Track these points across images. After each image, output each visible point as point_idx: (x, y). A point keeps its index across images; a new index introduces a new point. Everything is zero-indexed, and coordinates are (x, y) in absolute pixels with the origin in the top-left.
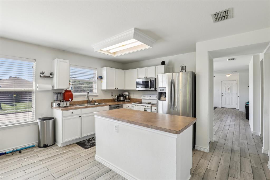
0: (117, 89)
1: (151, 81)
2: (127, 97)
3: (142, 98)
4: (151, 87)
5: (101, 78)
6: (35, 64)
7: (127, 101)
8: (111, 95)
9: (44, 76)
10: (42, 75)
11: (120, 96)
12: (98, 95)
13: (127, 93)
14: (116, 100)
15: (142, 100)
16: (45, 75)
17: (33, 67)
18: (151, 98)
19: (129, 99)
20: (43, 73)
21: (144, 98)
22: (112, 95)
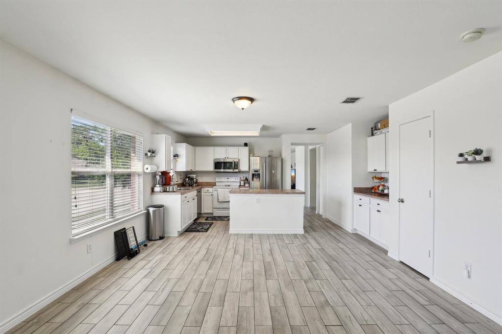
1: (234, 162)
2: (195, 180)
3: (217, 180)
4: (235, 169)
5: (176, 156)
10: (150, 154)
13: (194, 176)
15: (217, 183)
18: (229, 180)
19: (196, 182)
21: (219, 180)
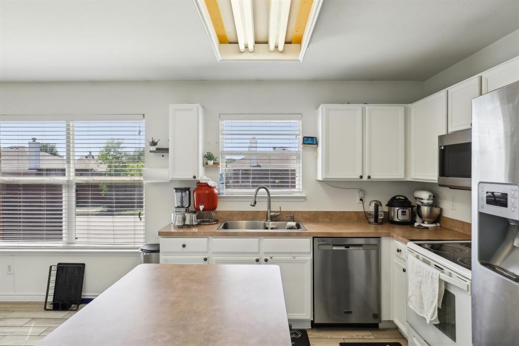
0: (369, 177)
6: (143, 123)
7: (426, 225)
8: (358, 200)
9: (157, 149)
10: (154, 148)
11: (392, 203)
12: (305, 198)
13: (425, 196)
14: (372, 220)
16: (158, 146)
17: (140, 132)
19: (436, 218)
20: (154, 143)
22: (361, 200)
